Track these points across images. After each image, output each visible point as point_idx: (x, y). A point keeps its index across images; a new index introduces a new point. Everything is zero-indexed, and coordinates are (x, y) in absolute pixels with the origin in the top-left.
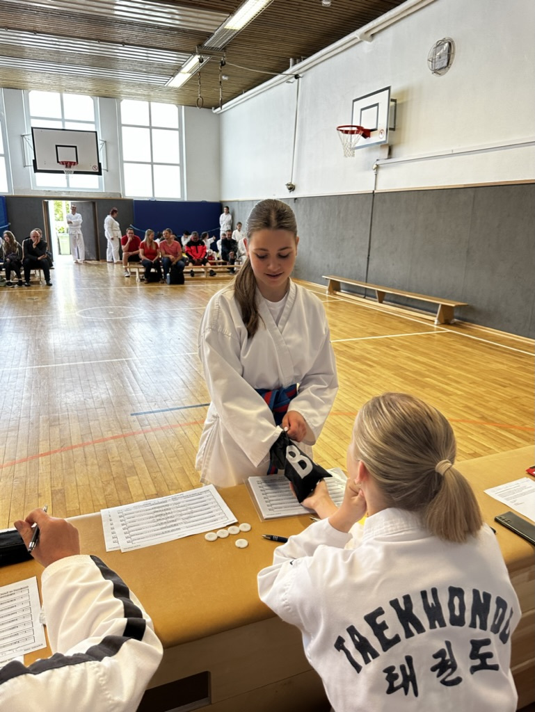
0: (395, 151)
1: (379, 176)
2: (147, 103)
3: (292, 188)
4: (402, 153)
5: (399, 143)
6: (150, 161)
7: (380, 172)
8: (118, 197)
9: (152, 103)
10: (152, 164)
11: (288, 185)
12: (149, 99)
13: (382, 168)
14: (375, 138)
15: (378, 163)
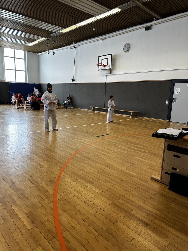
0: (113, 71)
1: (107, 78)
2: (13, 49)
3: (73, 80)
4: (115, 72)
5: (114, 69)
6: (14, 69)
7: (107, 77)
8: (4, 81)
9: (15, 50)
10: (15, 70)
11: (72, 79)
12: (14, 48)
13: (108, 76)
14: (107, 67)
15: (107, 74)
